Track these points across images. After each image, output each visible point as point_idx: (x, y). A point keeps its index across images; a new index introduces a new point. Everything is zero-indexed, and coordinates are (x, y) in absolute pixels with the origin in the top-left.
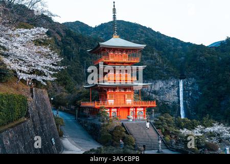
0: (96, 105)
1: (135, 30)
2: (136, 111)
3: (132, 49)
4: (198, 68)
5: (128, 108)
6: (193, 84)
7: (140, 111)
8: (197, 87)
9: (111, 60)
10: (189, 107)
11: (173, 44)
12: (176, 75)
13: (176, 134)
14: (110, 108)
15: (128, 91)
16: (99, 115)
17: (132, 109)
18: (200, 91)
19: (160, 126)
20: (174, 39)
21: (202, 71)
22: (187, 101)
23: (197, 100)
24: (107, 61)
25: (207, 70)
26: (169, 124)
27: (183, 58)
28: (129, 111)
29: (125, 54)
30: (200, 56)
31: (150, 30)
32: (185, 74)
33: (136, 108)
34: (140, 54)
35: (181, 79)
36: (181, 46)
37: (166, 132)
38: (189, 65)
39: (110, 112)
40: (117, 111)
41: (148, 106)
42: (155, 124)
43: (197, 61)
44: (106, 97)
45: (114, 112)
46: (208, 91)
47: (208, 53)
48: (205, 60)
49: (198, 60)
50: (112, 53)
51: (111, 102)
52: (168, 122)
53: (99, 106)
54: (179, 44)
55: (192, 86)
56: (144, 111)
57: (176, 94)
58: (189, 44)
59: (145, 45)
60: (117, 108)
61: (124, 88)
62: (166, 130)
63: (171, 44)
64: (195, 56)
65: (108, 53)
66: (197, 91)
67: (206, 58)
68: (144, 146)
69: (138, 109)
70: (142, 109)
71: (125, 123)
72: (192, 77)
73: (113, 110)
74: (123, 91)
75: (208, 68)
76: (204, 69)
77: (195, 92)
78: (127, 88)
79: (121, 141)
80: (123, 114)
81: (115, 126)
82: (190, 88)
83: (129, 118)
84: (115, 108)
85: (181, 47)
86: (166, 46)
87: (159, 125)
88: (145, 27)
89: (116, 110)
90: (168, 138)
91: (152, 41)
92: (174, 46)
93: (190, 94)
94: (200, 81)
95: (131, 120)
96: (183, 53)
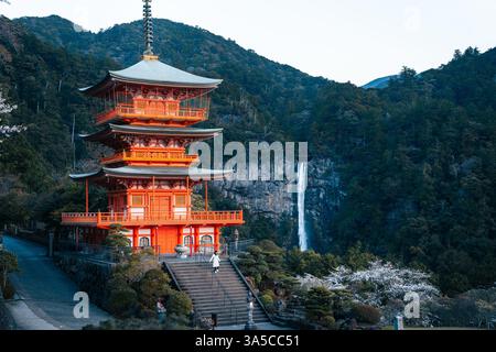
0: (100, 220)
1: (197, 43)
2: (196, 234)
3: (189, 90)
4: (340, 136)
5: (179, 227)
6: (328, 172)
7: (207, 235)
8: (336, 180)
9: (139, 113)
10: (319, 224)
11: (284, 79)
13: (288, 287)
14: (135, 228)
15: (178, 188)
16: (106, 243)
17: (186, 231)
18: (342, 189)
19: (252, 269)
20: (286, 67)
21: (349, 142)
22: (313, 212)
23: (336, 208)
24: (128, 115)
25: (359, 141)
26: (272, 264)
27: (306, 113)
28: (179, 235)
29: (171, 99)
30: (345, 109)
31: (231, 44)
32: (311, 150)
33: (196, 227)
34: (208, 102)
36: (303, 85)
37: (266, 283)
38: (320, 129)
39: (135, 236)
40: (152, 236)
41: (224, 222)
42: (240, 264)
43: (338, 120)
44: (126, 203)
45: (144, 237)
46: (361, 188)
47: (363, 103)
48: (356, 118)
49: (340, 118)
50: (140, 97)
51: (136, 213)
52: (270, 260)
53: (109, 223)
54: (299, 79)
55: (324, 177)
56: (215, 234)
57: (290, 195)
58: (320, 80)
59: (219, 81)
60: (151, 227)
61: (169, 181)
62: (265, 278)
63: (279, 80)
64: (335, 109)
65: (130, 97)
66: (336, 189)
67: (357, 114)
68: (214, 317)
69: (201, 230)
70: (211, 230)
71: (170, 262)
72: (326, 157)
73: (141, 232)
74: (166, 188)
75: (362, 137)
76: (352, 139)
77: (331, 192)
78: (175, 181)
79: (159, 305)
80: (166, 242)
81: (147, 269)
82: (322, 182)
83: (179, 252)
84: (146, 227)
85: (301, 87)
86: (269, 83)
87: (249, 266)
88: (220, 37)
89: (148, 232)
90: (268, 296)
91: (236, 71)
92: (286, 85)
93: (321, 196)
94: (344, 166)
95: (184, 256)
96: (306, 101)
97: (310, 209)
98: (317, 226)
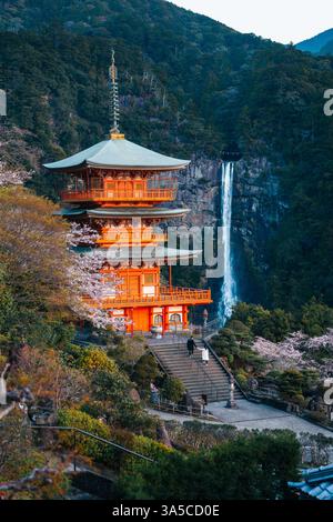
2: (165, 313)
4: (280, 127)
5: (150, 308)
6: (264, 176)
7: (175, 314)
8: (274, 186)
10: (251, 246)
11: (200, 36)
12: (212, 148)
15: (146, 267)
17: (158, 310)
18: (285, 199)
19: (226, 350)
20: (203, 19)
21: (293, 136)
22: (243, 230)
23: (274, 225)
25: (305, 134)
27: (233, 90)
28: (150, 314)
29: (138, 179)
30: (287, 89)
32: (240, 146)
33: (165, 307)
35: (226, 159)
36: (228, 45)
37: (239, 363)
38: (253, 117)
40: (125, 315)
41: (193, 302)
42: (214, 346)
43: (278, 105)
46: (308, 199)
47: (312, 80)
48: (301, 102)
49: (280, 101)
50: (110, 179)
54: (220, 36)
55: (259, 182)
56: (184, 312)
57: (212, 207)
58: (251, 39)
59: (189, 162)
62: (236, 357)
63: (193, 38)
64: (273, 89)
66: (274, 198)
67: (303, 96)
68: (204, 397)
69: (171, 309)
70: (180, 309)
71: (151, 345)
72: (260, 155)
74: (135, 267)
75: (310, 128)
76: (296, 131)
77: (268, 203)
79: (152, 386)
80: (139, 323)
82: (255, 189)
83: (153, 332)
85: (225, 49)
86: (181, 44)
87: (223, 347)
89: (121, 312)
90: (242, 375)
92: (202, 44)
93: (254, 208)
94: (285, 168)
95: (159, 337)
96: (232, 73)
97: (239, 226)
98: (247, 249)
